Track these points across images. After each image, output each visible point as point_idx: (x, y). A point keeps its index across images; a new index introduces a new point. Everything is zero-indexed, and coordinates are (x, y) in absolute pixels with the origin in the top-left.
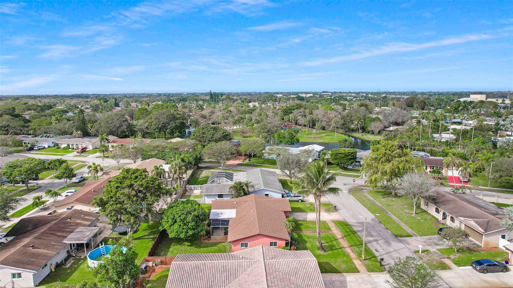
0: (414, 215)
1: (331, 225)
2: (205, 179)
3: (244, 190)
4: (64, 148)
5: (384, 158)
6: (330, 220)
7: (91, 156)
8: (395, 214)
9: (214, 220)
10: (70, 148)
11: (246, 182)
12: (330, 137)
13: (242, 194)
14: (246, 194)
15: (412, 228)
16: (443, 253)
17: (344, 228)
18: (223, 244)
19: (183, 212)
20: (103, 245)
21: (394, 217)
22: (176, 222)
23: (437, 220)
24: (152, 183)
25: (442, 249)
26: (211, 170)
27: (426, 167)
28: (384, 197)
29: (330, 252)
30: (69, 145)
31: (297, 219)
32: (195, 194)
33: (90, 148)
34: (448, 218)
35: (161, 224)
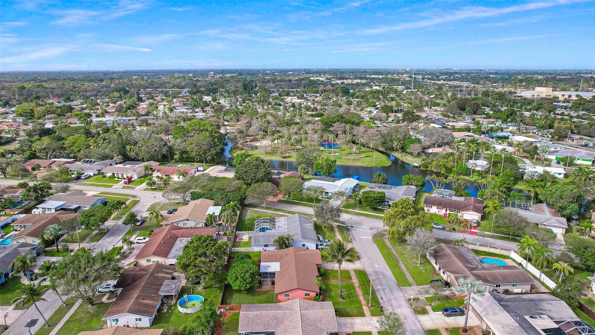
0: (418, 265)
1: (353, 274)
2: (250, 221)
3: (285, 243)
4: (110, 177)
5: (400, 215)
6: (352, 269)
7: (138, 187)
8: (404, 264)
9: (264, 273)
10: (115, 177)
11: (287, 237)
12: (368, 159)
13: (284, 247)
14: (287, 247)
15: (413, 278)
16: (427, 301)
17: (361, 277)
18: (271, 292)
19: (242, 272)
20: (186, 296)
21: (403, 267)
22: (237, 278)
23: (435, 270)
24: (219, 250)
25: (429, 298)
26: (254, 209)
27: (446, 209)
28: (401, 245)
29: (348, 300)
30: (114, 174)
31: (327, 268)
32: (245, 241)
33: (135, 177)
34: (442, 271)
35: (226, 279)
